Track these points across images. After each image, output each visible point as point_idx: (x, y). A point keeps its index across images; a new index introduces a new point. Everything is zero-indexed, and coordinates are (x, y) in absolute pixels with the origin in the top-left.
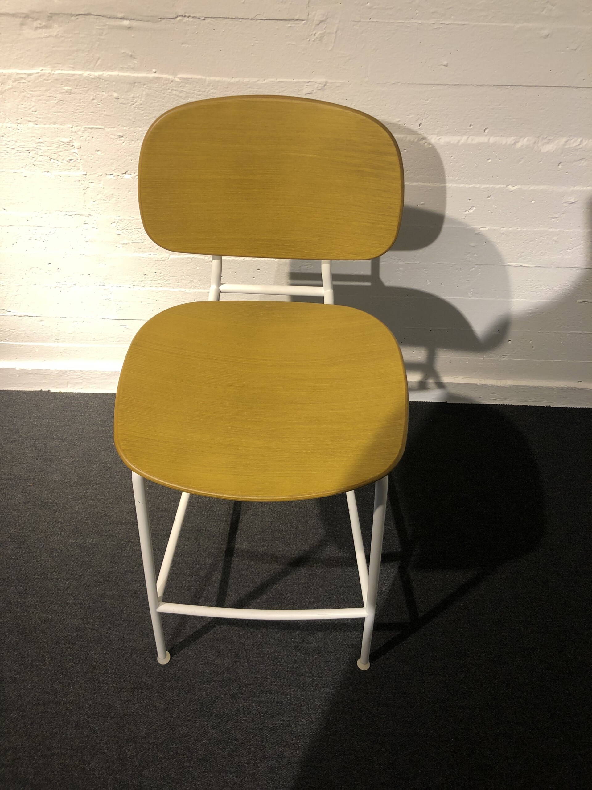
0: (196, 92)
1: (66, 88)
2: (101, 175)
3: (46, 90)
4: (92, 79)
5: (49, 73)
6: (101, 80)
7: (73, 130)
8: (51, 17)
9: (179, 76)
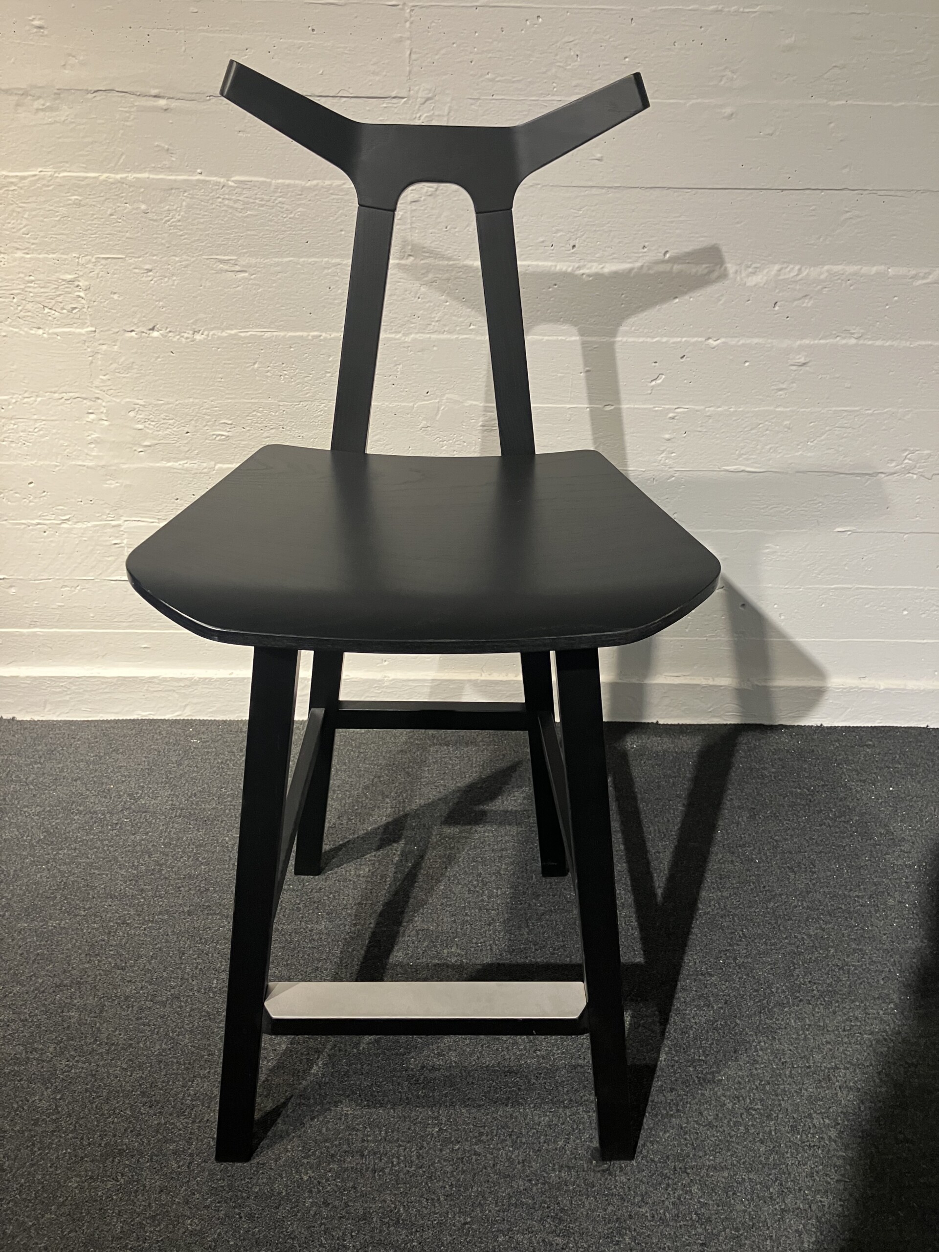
0: (257, 201)
1: (73, 198)
2: (118, 332)
3: (45, 202)
4: (112, 183)
5: (51, 176)
6: (124, 185)
7: (80, 262)
8: (59, 94)
9: (233, 179)
